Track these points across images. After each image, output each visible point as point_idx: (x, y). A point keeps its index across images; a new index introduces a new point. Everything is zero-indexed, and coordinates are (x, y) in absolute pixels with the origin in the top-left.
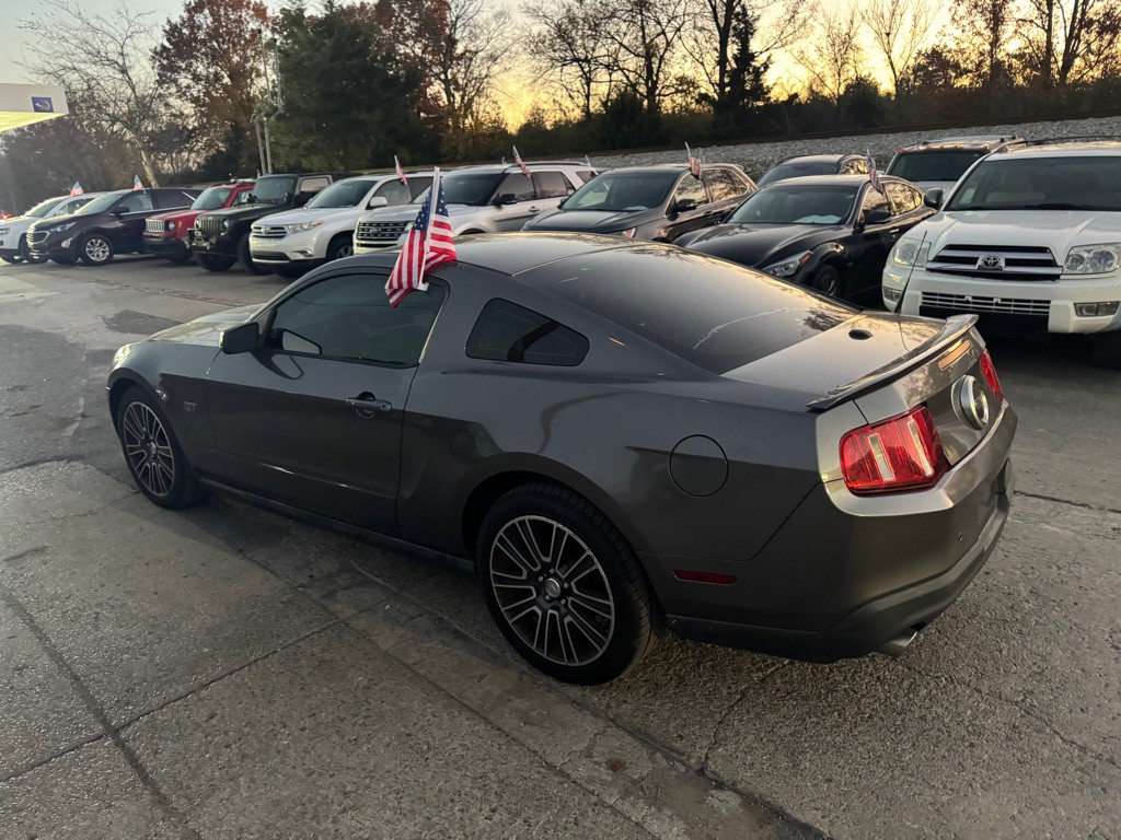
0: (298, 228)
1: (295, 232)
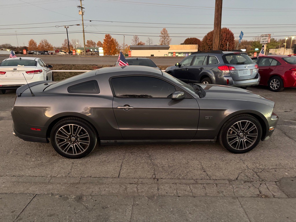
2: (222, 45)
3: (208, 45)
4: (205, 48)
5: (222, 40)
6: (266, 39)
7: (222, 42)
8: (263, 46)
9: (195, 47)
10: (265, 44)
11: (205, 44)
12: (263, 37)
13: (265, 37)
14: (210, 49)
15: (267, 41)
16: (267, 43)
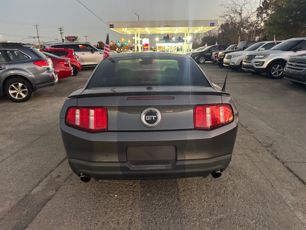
0: (234, 56)
1: (234, 57)
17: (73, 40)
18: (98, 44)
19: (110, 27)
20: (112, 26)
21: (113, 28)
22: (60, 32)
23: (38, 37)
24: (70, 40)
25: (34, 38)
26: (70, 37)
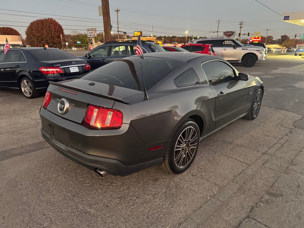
2: (52, 37)
3: (35, 37)
4: (32, 40)
5: (52, 32)
6: (92, 33)
7: (51, 34)
8: (91, 40)
9: (18, 38)
10: (92, 37)
11: (31, 36)
12: (90, 30)
13: (91, 30)
14: (39, 41)
15: (94, 35)
16: (94, 36)
17: (230, 35)
18: (281, 38)
19: (285, 19)
20: (287, 18)
21: (288, 19)
22: (240, 26)
23: (217, 32)
24: (227, 35)
25: (214, 32)
26: (227, 32)
